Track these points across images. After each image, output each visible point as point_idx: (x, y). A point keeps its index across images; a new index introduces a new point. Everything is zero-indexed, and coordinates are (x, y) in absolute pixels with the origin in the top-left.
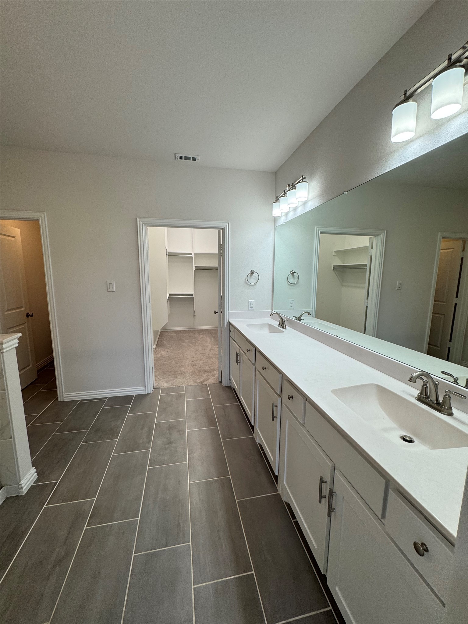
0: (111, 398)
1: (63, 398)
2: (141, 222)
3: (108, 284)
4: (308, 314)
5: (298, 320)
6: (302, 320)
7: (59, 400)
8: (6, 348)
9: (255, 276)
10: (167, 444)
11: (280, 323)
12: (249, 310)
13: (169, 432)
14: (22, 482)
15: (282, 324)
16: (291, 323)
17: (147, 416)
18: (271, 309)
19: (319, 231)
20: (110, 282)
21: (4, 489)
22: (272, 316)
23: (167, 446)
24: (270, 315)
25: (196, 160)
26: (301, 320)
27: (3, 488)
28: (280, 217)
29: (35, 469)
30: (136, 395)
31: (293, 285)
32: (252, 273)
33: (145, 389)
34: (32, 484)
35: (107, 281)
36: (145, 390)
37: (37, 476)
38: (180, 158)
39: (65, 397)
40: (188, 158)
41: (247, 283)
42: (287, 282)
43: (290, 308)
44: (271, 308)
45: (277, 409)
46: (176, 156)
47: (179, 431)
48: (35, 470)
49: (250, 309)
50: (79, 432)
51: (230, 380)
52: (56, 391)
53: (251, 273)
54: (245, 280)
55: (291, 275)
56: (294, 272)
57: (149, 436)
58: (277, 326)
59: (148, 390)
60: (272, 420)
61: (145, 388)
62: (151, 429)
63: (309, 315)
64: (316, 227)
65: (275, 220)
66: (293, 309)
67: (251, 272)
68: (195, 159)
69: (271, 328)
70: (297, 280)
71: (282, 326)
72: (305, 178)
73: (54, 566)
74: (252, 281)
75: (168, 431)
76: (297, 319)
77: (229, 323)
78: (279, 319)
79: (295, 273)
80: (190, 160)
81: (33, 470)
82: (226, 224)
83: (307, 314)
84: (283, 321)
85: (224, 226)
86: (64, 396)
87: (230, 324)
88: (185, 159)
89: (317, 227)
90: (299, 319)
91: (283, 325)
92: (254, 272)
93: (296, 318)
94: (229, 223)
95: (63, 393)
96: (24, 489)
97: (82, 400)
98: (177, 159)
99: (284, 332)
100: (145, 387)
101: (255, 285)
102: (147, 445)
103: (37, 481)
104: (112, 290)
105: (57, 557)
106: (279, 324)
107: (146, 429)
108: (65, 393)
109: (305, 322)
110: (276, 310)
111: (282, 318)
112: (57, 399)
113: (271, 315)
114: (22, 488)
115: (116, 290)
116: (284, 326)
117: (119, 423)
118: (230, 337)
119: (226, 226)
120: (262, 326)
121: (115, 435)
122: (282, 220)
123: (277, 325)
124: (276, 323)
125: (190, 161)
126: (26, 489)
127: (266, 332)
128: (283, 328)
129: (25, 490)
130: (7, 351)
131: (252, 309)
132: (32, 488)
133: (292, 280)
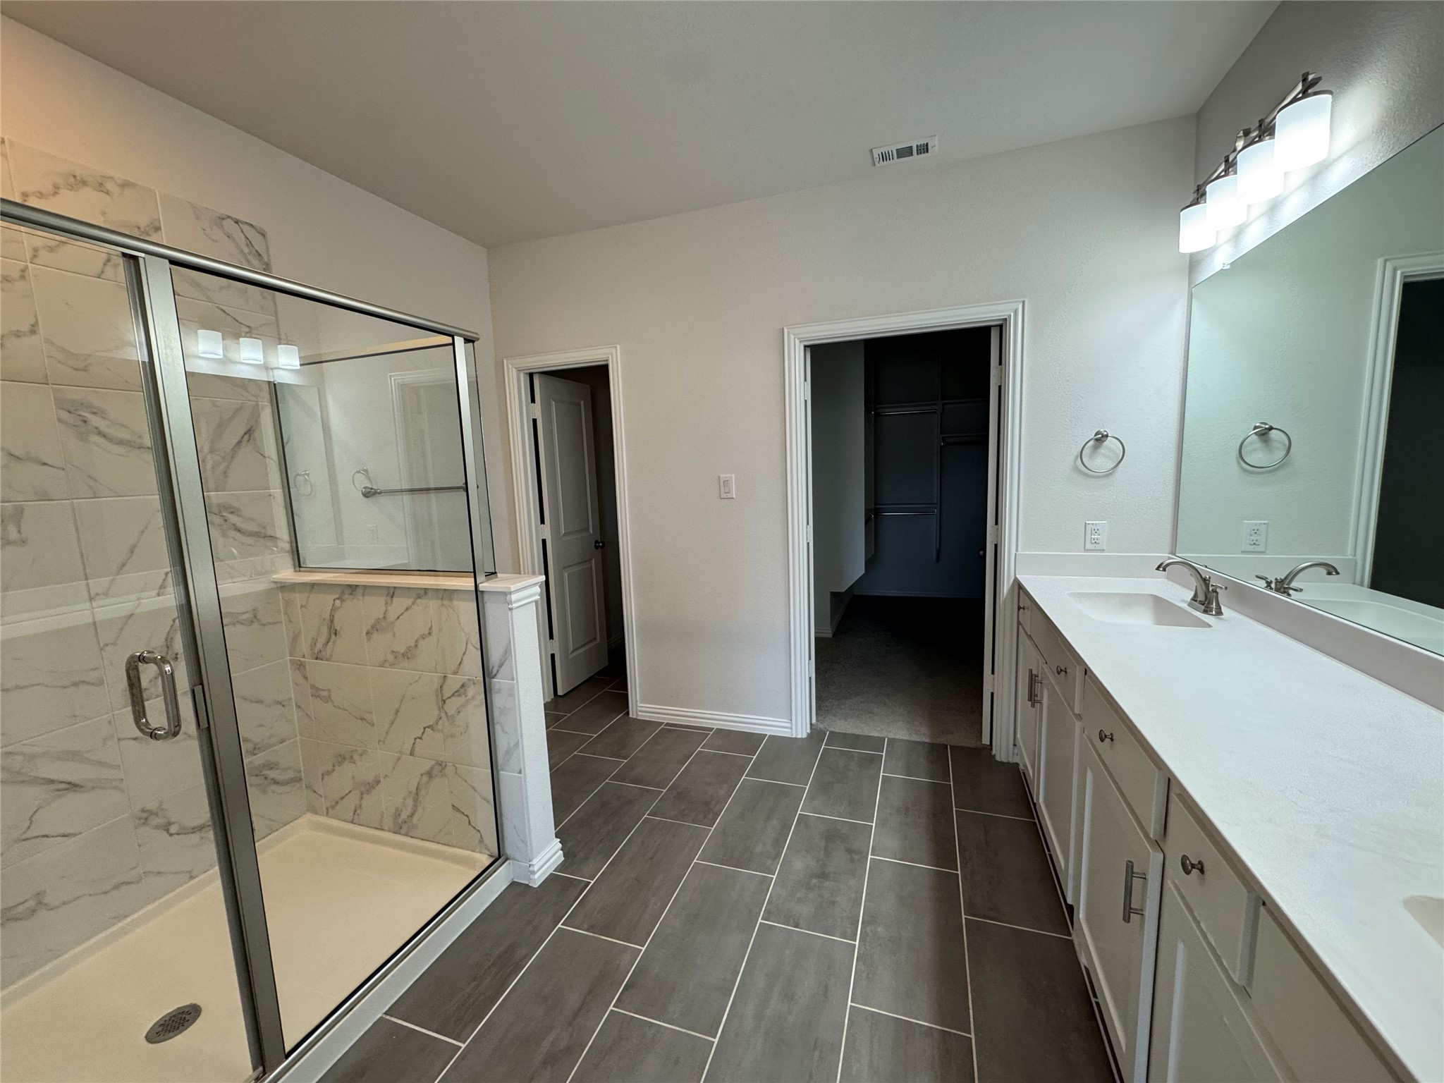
0: (719, 731)
1: (637, 713)
2: (792, 337)
3: (722, 482)
4: (1325, 572)
5: (1277, 590)
6: (1296, 590)
7: (631, 716)
8: (516, 602)
9: (1110, 450)
10: (816, 876)
11: (1196, 595)
12: (1086, 550)
13: (825, 847)
14: (534, 862)
15: (1207, 599)
16: (1244, 598)
17: (783, 792)
18: (1168, 550)
19: (1399, 273)
20: (726, 477)
21: (510, 864)
22: (1164, 570)
23: (814, 881)
24: (1158, 569)
25: (927, 151)
26: (1291, 592)
27: (508, 862)
28: (1211, 251)
29: (560, 842)
30: (770, 736)
31: (1260, 473)
32: (1100, 438)
33: (789, 725)
34: (551, 871)
35: (719, 477)
36: (791, 728)
37: (563, 859)
38: (884, 157)
39: (640, 711)
40: (905, 152)
41: (1081, 469)
42: (1239, 463)
43: (1251, 548)
44: (1168, 548)
45: (1145, 887)
46: (876, 156)
47: (850, 851)
48: (560, 845)
49: (1089, 546)
50: (648, 791)
51: (1015, 745)
52: (627, 694)
53: (1097, 440)
54: (1075, 463)
55: (1255, 437)
56: (1271, 428)
57: (779, 843)
58: (1185, 606)
59: (796, 732)
60: (1124, 919)
61: (791, 723)
62: (785, 828)
63: (1329, 573)
64: (1380, 261)
65: (1194, 262)
66: (1263, 553)
67: (1096, 435)
68: (924, 149)
69: (1163, 610)
70: (1284, 452)
71: (1203, 607)
72: (1320, 79)
73: (545, 1063)
74: (1101, 462)
75: (823, 844)
76: (1273, 586)
77: (1016, 587)
78: (1194, 583)
79: (1273, 431)
80: (912, 155)
81: (556, 844)
82: (1014, 306)
83: (1323, 571)
84: (1210, 589)
85: (1009, 313)
86: (639, 708)
87: (1019, 587)
88: (898, 158)
89: (1386, 261)
90: (1283, 586)
91: (1210, 603)
92: (1107, 436)
93: (1269, 584)
94: (1024, 302)
95: (637, 701)
96: (536, 876)
97: (668, 724)
98: (877, 163)
99: (1210, 626)
100: (791, 720)
101: (1111, 474)
102: (769, 862)
103: (561, 868)
104: (729, 496)
105: (552, 1045)
106: (1195, 599)
107: (775, 823)
108: (640, 703)
109: (1307, 601)
110: (1183, 555)
111: (1206, 581)
112: (628, 713)
113: (1159, 567)
114: (534, 873)
115: (736, 495)
116: (1214, 605)
117: (722, 792)
118: (1019, 623)
119: (1016, 312)
120: (1129, 601)
121: (710, 816)
122: (1221, 260)
123: (1185, 602)
124: (1181, 595)
125: (911, 158)
126: (540, 876)
127: (1142, 620)
128: (1205, 612)
129: (537, 879)
130: (518, 607)
131: (1098, 547)
132: (552, 879)
133: (1258, 456)
